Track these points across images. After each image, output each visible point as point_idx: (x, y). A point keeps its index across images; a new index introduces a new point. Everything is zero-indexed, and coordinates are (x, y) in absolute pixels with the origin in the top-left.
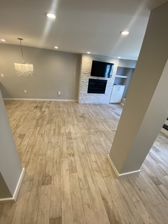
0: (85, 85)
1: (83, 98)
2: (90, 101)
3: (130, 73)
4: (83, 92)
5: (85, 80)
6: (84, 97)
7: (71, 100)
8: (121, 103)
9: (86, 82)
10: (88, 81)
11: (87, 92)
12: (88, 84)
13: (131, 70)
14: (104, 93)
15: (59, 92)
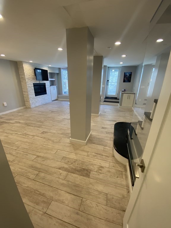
0: (31, 90)
1: (33, 102)
2: (39, 103)
3: (56, 76)
4: (32, 96)
5: (30, 85)
6: (33, 100)
7: (20, 108)
8: (58, 99)
9: (31, 87)
10: (33, 85)
11: (35, 95)
12: (33, 88)
13: (56, 74)
14: (46, 94)
15: (4, 103)
